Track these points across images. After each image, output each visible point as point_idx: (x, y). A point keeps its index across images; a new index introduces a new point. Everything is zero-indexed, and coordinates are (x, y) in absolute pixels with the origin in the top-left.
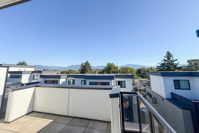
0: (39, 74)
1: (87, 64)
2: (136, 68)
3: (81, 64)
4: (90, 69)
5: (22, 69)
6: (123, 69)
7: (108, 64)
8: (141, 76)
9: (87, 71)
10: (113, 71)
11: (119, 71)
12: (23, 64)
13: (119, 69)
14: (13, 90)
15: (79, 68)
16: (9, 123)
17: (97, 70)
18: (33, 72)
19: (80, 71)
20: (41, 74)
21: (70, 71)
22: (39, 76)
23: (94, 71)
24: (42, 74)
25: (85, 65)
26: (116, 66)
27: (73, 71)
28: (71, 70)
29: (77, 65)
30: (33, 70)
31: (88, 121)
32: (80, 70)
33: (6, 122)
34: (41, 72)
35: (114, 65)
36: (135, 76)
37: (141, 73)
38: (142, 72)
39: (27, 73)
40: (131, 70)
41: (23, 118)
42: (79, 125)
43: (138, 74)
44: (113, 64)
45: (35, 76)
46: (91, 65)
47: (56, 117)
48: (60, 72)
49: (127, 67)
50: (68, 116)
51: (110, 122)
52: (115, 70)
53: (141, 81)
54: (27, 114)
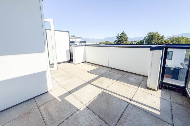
1: (123, 34)
4: (126, 40)
5: (74, 40)
7: (150, 33)
9: (123, 42)
10: (156, 42)
11: (165, 42)
13: (165, 39)
15: (115, 39)
17: (135, 41)
18: (80, 42)
19: (116, 42)
20: (85, 43)
23: (130, 42)
25: (121, 36)
26: (161, 35)
27: (109, 42)
28: (107, 42)
29: (112, 37)
30: (80, 40)
32: (115, 41)
35: (159, 35)
39: (77, 42)
41: (81, 63)
44: (157, 33)
46: (127, 36)
50: (108, 67)
52: (159, 41)
54: (83, 62)
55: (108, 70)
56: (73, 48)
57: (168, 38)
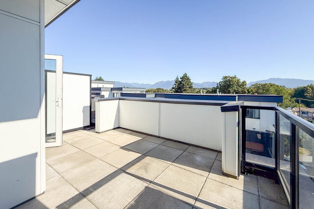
0: (120, 92)
1: (185, 78)
2: (292, 87)
4: (191, 87)
5: (100, 86)
6: (258, 88)
9: (185, 90)
10: (235, 91)
11: (248, 90)
12: (100, 80)
13: (248, 86)
14: (99, 101)
15: (172, 85)
16: (99, 133)
17: (204, 89)
18: (112, 89)
19: (174, 90)
20: (121, 92)
21: (158, 89)
22: (120, 94)
23: (197, 90)
24: (123, 92)
25: (182, 81)
26: (241, 81)
27: (162, 89)
28: (160, 89)
29: (168, 82)
30: (112, 86)
31: (188, 146)
32: (173, 88)
33: (97, 132)
34: (121, 89)
35: (238, 80)
36: (286, 101)
37: (304, 97)
38: (309, 94)
39: (106, 89)
40: (278, 89)
41: (110, 131)
42: (174, 147)
43: (295, 99)
44: (235, 77)
45: (115, 94)
46: (192, 81)
47: (144, 136)
48: (145, 90)
49: (268, 83)
50: (159, 137)
51: (221, 152)
52: (240, 89)
53: (303, 113)
54: (114, 129)
55: (160, 143)
56: (96, 103)
57: (252, 85)
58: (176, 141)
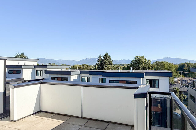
0: (44, 70)
1: (107, 56)
2: (177, 63)
3: (98, 57)
4: (111, 64)
5: (21, 63)
6: (158, 65)
7: (137, 57)
8: (183, 74)
9: (106, 67)
10: (143, 67)
11: (151, 67)
12: (21, 57)
13: (151, 64)
15: (96, 62)
16: (15, 121)
17: (121, 65)
18: (35, 67)
19: (97, 66)
20: (45, 69)
21: (84, 66)
22: (44, 72)
23: (116, 66)
24: (48, 70)
25: (104, 59)
26: (147, 60)
27: (87, 65)
29: (92, 59)
31: (107, 124)
32: (96, 64)
33: (12, 121)
34: (45, 67)
35: (145, 59)
36: (174, 74)
37: (184, 70)
38: (186, 68)
39: (28, 67)
40: (170, 66)
41: (29, 117)
42: (95, 127)
43: (179, 72)
44: (143, 57)
45: (39, 72)
46: (112, 59)
47: (68, 118)
48: (71, 67)
49: (164, 61)
50: (82, 118)
51: (134, 126)
52: (147, 66)
53: (183, 81)
56: (12, 90)
57: (154, 63)
58: (97, 120)
